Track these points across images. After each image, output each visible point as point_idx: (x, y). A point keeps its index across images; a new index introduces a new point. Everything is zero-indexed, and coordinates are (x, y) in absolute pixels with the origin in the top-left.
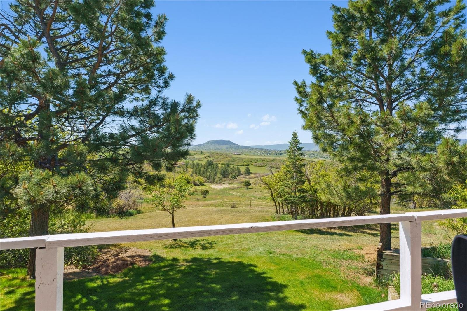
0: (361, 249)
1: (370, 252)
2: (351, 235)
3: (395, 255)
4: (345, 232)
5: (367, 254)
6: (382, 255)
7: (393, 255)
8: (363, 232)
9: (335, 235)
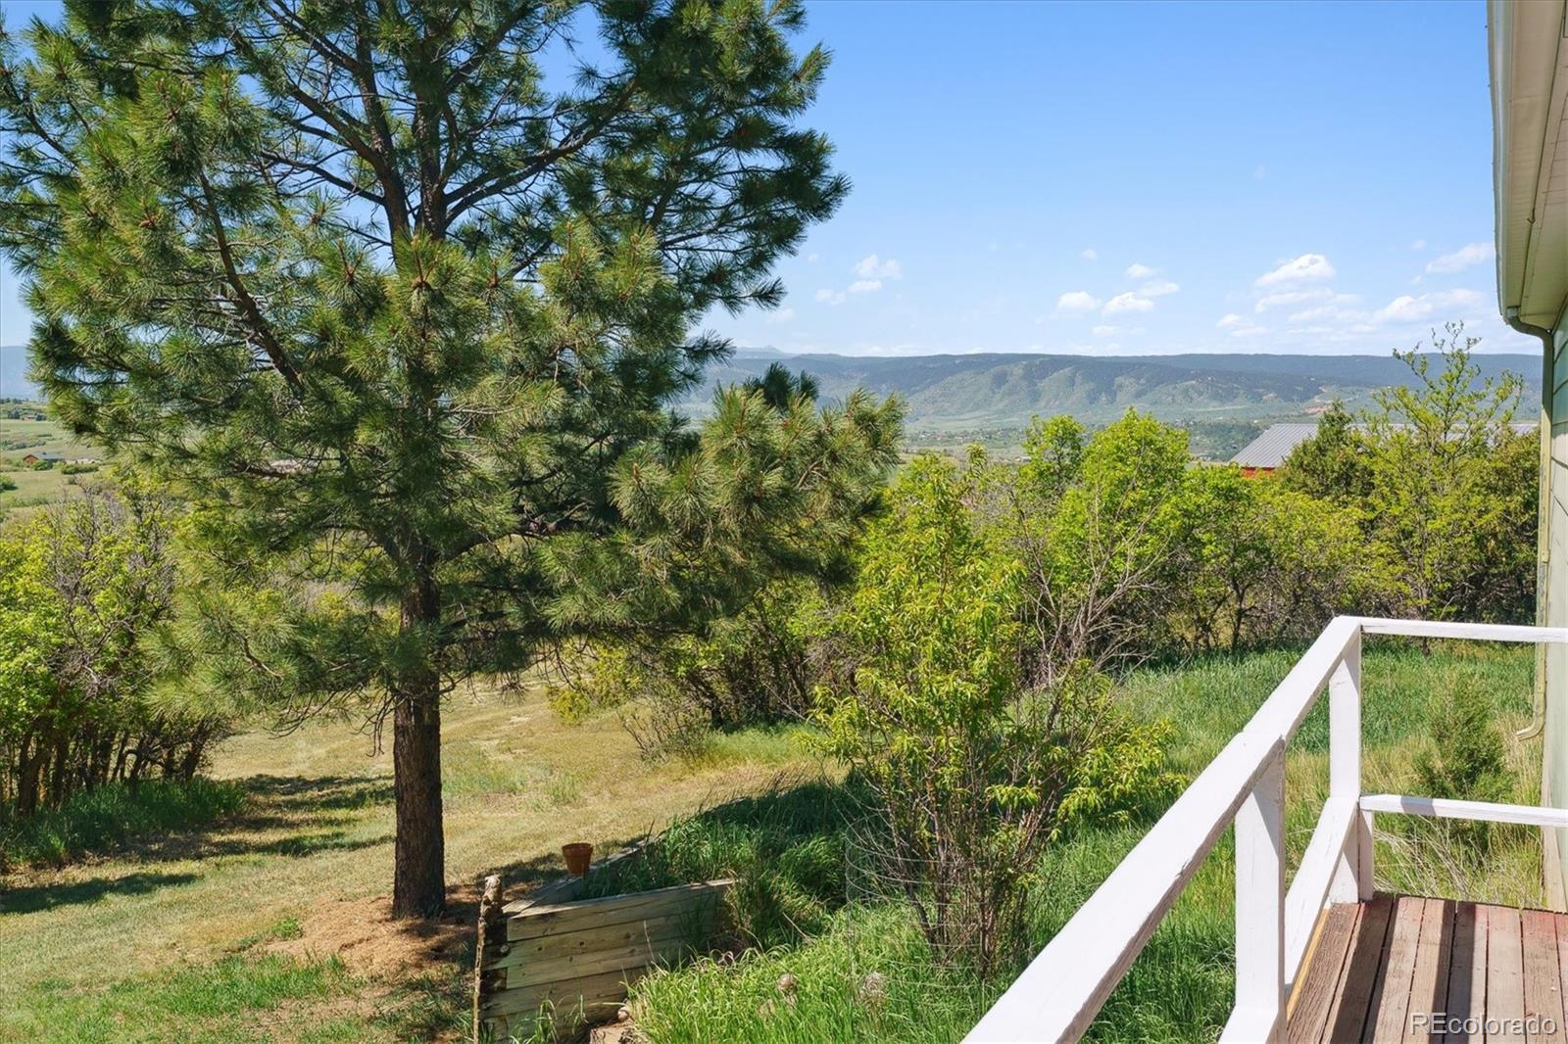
0: (291, 932)
1: (355, 934)
2: (188, 879)
3: (552, 914)
4: (151, 868)
5: (351, 945)
6: (504, 926)
7: (543, 916)
8: (233, 849)
9: (109, 896)
